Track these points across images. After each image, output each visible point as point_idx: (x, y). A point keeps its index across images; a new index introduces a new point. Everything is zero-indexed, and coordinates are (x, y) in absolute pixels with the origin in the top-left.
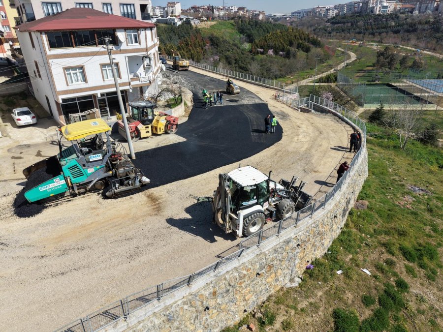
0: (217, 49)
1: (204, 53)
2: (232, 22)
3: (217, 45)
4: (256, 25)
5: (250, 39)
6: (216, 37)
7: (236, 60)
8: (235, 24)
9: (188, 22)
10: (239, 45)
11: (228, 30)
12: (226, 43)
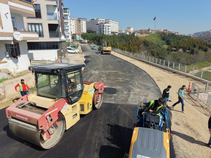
0: (147, 47)
1: (138, 49)
2: (159, 35)
3: (147, 45)
4: (172, 36)
5: (168, 43)
6: (147, 41)
7: (157, 53)
9: (134, 33)
10: (161, 46)
11: (155, 38)
12: (153, 44)
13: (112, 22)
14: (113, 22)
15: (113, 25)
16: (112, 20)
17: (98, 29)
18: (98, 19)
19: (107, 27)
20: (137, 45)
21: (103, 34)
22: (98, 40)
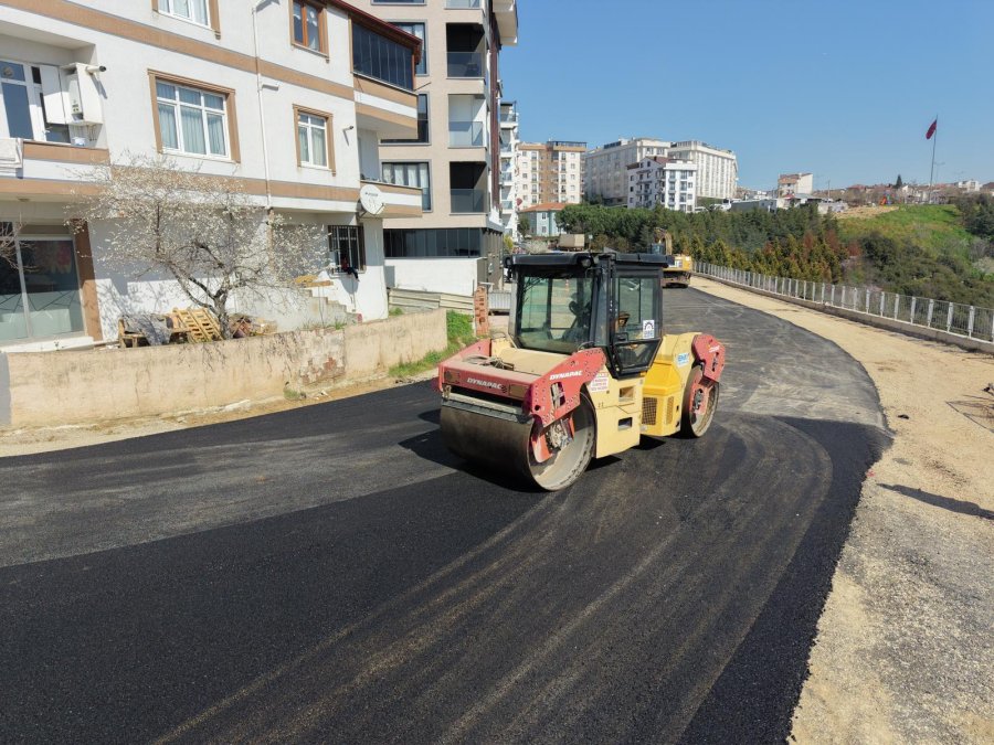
0: (882, 268)
1: (834, 277)
2: (953, 207)
3: (884, 259)
6: (885, 240)
8: (958, 212)
9: (812, 203)
10: (964, 263)
11: (931, 225)
12: (917, 255)
13: (703, 153)
14: (708, 154)
15: (708, 168)
16: (704, 145)
17: (636, 188)
18: (639, 144)
19: (678, 175)
20: (829, 259)
21: (659, 209)
22: (632, 234)
